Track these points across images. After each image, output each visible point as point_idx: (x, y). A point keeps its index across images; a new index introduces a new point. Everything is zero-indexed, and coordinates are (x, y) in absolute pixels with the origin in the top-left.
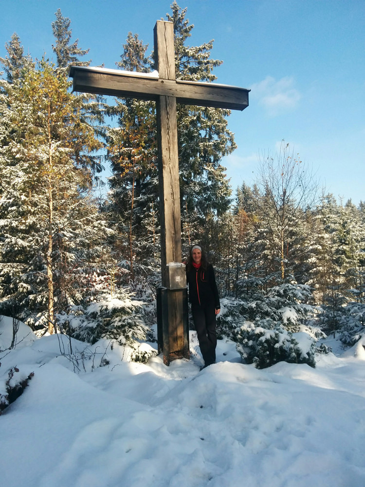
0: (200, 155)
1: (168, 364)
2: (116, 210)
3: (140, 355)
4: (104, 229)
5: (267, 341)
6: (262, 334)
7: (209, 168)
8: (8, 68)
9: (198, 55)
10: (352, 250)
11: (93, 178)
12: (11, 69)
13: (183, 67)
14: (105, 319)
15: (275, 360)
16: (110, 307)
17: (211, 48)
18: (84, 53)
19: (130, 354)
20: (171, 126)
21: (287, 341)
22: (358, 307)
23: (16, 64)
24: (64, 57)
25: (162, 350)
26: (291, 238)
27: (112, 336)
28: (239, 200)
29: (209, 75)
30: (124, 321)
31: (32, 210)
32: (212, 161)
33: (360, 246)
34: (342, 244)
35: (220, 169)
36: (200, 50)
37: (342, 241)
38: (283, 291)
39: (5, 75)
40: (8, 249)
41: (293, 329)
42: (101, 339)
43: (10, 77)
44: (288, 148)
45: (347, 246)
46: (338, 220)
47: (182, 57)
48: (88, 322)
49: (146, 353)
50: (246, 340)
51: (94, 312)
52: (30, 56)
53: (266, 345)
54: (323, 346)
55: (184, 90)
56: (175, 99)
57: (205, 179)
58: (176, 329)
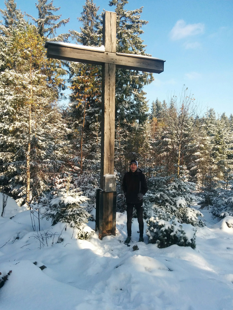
0: (130, 83)
1: (101, 239)
2: (74, 116)
3: (84, 234)
4: (65, 129)
5: (166, 231)
6: (163, 226)
7: (135, 93)
8: (5, 17)
9: (133, 17)
10: (223, 149)
11: (59, 94)
12: (7, 18)
13: (122, 23)
14: (62, 209)
15: (170, 243)
16: (66, 202)
17: (141, 12)
18: (57, 10)
19: (77, 233)
20: (111, 84)
21: (179, 231)
22: (225, 192)
23: (11, 14)
24: (43, 12)
25: (98, 229)
26: (185, 138)
27: (66, 220)
28: (153, 110)
29: (139, 30)
30: (74, 212)
31: (19, 118)
32: (137, 87)
33: (228, 146)
34: (217, 144)
35: (142, 93)
36: (134, 13)
37: (217, 142)
38: (178, 186)
39: (4, 22)
40: (2, 143)
41: (183, 210)
42: (59, 222)
43: (7, 23)
44: (187, 90)
45: (221, 146)
46: (215, 128)
47: (122, 17)
48: (51, 210)
49: (88, 233)
50: (152, 228)
51: (55, 204)
52: (20, 11)
53: (165, 233)
54: (201, 222)
55: (121, 59)
56: (115, 65)
57: (132, 100)
58: (108, 217)
